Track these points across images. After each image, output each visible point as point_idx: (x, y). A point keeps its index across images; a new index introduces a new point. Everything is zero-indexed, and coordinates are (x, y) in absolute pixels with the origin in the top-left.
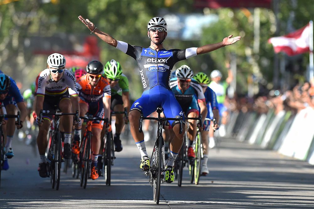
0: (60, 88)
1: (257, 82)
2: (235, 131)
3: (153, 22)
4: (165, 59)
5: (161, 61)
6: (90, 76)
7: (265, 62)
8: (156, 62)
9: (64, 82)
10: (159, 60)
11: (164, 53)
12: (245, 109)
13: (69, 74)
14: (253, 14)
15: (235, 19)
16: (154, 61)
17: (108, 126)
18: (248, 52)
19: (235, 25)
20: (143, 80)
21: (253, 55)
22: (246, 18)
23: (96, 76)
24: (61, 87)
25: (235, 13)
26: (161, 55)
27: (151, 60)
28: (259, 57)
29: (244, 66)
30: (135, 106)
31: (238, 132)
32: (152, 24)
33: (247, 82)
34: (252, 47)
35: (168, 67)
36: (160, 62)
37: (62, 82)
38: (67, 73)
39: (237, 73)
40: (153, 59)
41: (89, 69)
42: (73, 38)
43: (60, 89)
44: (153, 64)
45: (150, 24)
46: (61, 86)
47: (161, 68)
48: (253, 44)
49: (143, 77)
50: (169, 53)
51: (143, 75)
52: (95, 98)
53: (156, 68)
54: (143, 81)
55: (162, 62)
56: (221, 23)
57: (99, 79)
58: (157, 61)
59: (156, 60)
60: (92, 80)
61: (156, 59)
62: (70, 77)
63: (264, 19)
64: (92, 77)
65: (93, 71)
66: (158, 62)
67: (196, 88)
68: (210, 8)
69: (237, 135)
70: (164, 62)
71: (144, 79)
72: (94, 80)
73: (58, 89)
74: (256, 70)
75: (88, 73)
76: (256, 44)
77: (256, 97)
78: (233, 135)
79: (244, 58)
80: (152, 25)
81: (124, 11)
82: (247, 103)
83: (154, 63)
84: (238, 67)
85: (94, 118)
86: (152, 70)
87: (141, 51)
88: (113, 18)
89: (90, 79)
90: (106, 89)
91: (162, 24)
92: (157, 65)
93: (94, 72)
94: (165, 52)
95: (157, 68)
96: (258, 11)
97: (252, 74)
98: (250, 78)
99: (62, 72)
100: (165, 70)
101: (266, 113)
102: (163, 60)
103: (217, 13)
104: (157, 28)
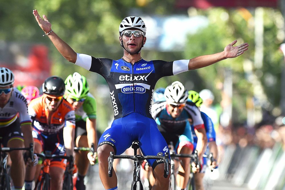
0: (7, 115)
1: (259, 107)
2: (231, 171)
3: (127, 24)
4: (144, 76)
5: (138, 78)
6: (48, 97)
7: (271, 80)
8: (131, 80)
9: (12, 107)
10: (135, 77)
11: (142, 67)
12: (243, 143)
13: (18, 95)
14: (254, 15)
15: (230, 23)
16: (129, 79)
17: (71, 166)
18: (248, 66)
19: (230, 31)
20: (115, 105)
21: (255, 70)
22: (244, 21)
23: (55, 98)
24: (9, 115)
25: (230, 14)
26: (139, 69)
27: (124, 78)
28: (262, 74)
29: (242, 85)
30: (105, 139)
31: (234, 173)
32: (126, 26)
33: (245, 106)
34: (252, 60)
35: (148, 87)
36: (137, 80)
37: (10, 107)
38: (16, 93)
39: (234, 94)
40: (127, 76)
41: (46, 88)
42: (15, 48)
43: (7, 117)
44: (127, 83)
45: (122, 26)
46: (8, 113)
47: (139, 88)
48: (253, 55)
49: (115, 101)
50: (149, 68)
51: (114, 98)
52: (54, 128)
53: (131, 89)
54: (114, 107)
55: (140, 79)
56: (211, 28)
57: (59, 103)
58: (133, 78)
59: (131, 77)
60: (50, 103)
61: (131, 75)
62: (21, 98)
63: (269, 22)
64: (50, 99)
65: (52, 91)
66: (134, 80)
67: (190, 112)
68: (197, 7)
69: (232, 177)
70: (143, 79)
71: (116, 103)
72: (53, 103)
73: (4, 117)
74: (258, 90)
75: (45, 93)
76: (259, 56)
77: (259, 126)
78: (228, 177)
79: (243, 75)
80: (125, 28)
81: (83, 12)
82: (246, 134)
83: (129, 82)
84: (235, 86)
85: (54, 156)
86: (126, 92)
87: (110, 65)
88: (68, 21)
89: (48, 101)
90: (69, 116)
91: (140, 26)
92: (132, 84)
93: (53, 93)
94: (143, 65)
95: (133, 88)
96: (260, 12)
97: (252, 96)
98: (250, 102)
99: (9, 92)
100: (144, 91)
101: (271, 147)
102: (142, 78)
103: (206, 15)
104: (133, 32)
